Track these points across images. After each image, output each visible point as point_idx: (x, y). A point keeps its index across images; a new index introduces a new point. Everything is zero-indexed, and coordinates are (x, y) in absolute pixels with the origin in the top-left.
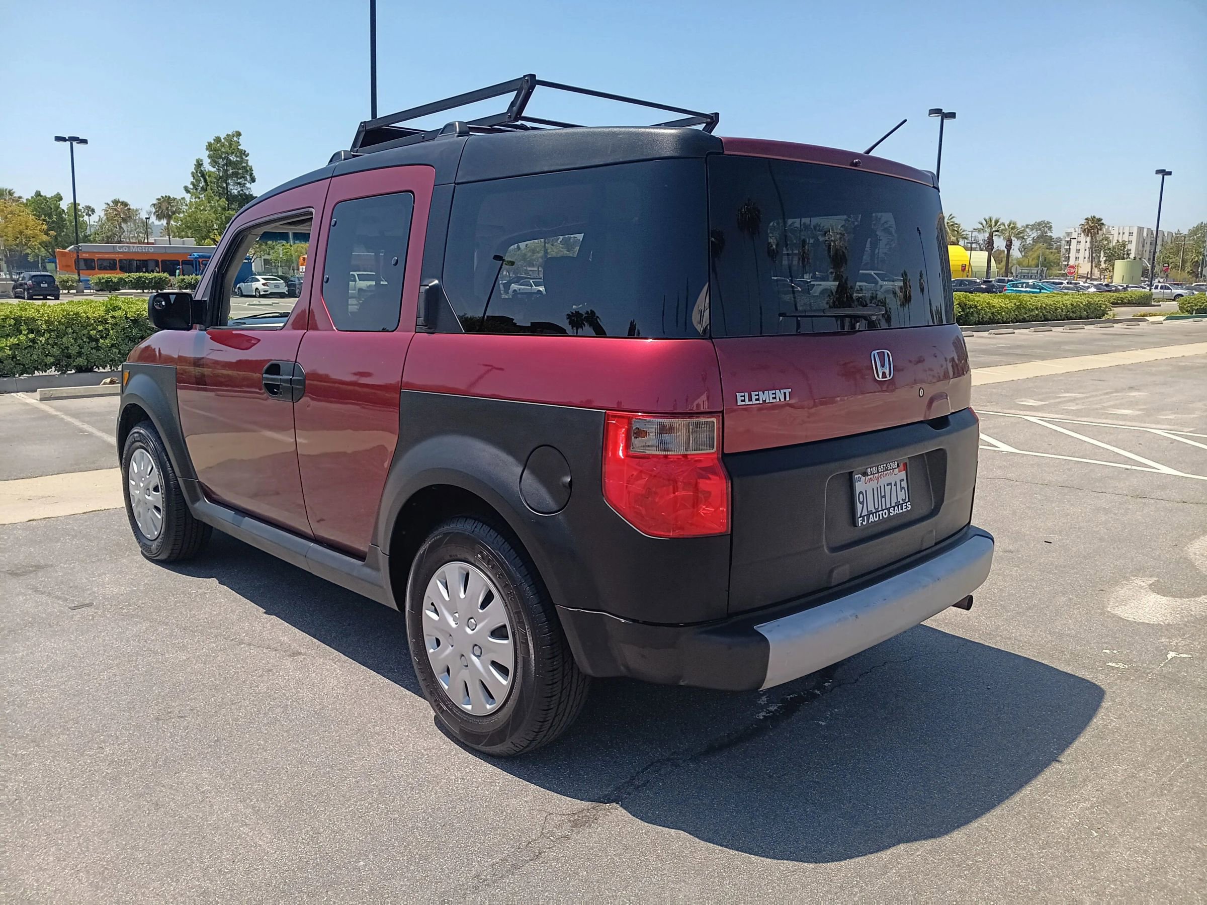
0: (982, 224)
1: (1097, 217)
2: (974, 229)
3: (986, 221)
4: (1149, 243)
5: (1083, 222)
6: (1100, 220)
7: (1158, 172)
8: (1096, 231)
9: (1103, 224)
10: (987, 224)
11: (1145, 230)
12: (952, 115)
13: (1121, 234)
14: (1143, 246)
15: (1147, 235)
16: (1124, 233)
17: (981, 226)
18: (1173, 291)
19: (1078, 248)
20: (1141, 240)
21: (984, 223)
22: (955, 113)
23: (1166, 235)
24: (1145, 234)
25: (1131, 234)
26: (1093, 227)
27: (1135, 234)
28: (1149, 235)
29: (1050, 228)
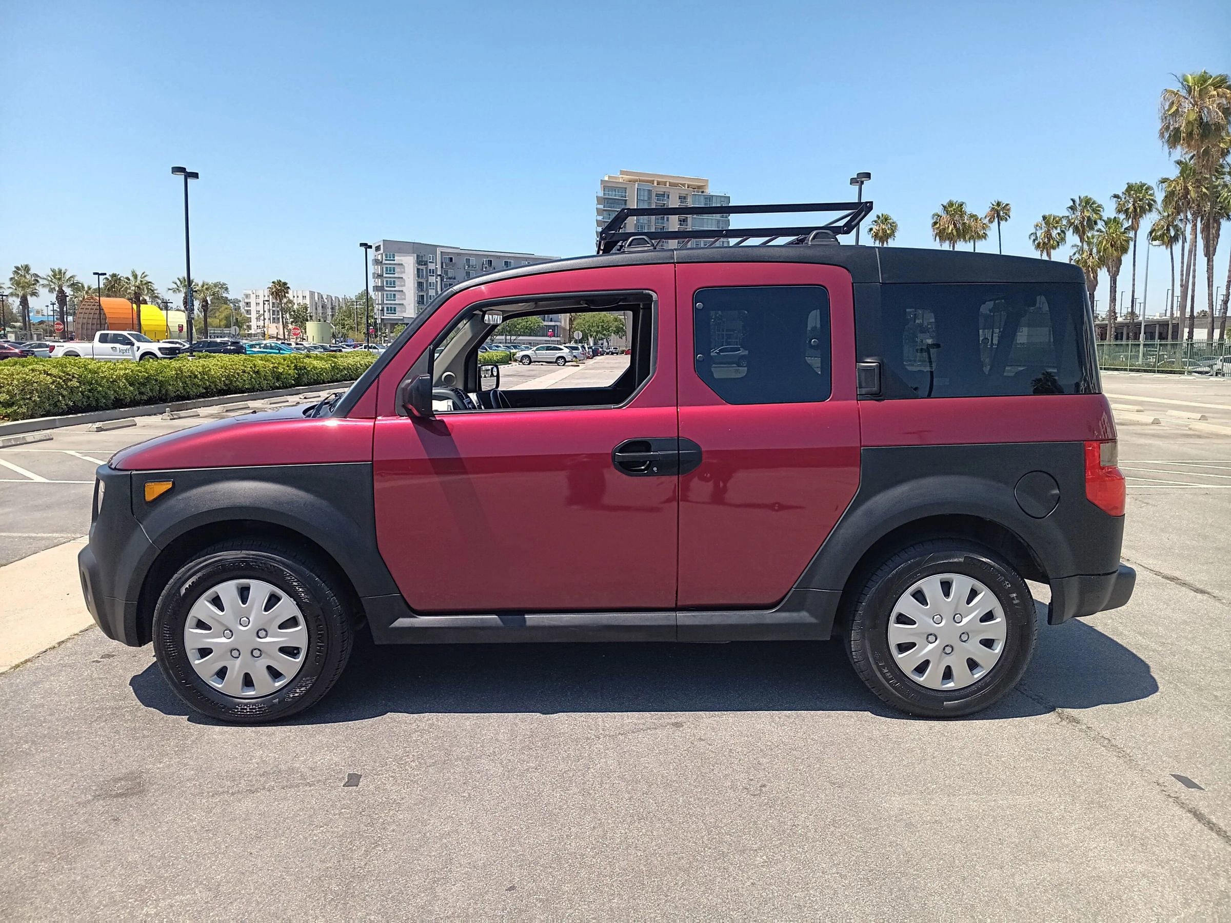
0: (176, 283)
1: (283, 281)
3: (180, 281)
4: (321, 307)
5: (271, 285)
6: (285, 284)
7: (362, 245)
8: (283, 294)
9: (288, 288)
10: (181, 283)
11: (316, 294)
12: (195, 175)
13: (296, 297)
14: (316, 309)
15: (318, 299)
16: (298, 297)
17: (175, 286)
19: (258, 310)
20: (314, 304)
21: (179, 283)
22: (197, 174)
23: (334, 299)
24: (316, 299)
25: (304, 297)
26: (280, 290)
27: (308, 298)
28: (320, 299)
29: (227, 289)
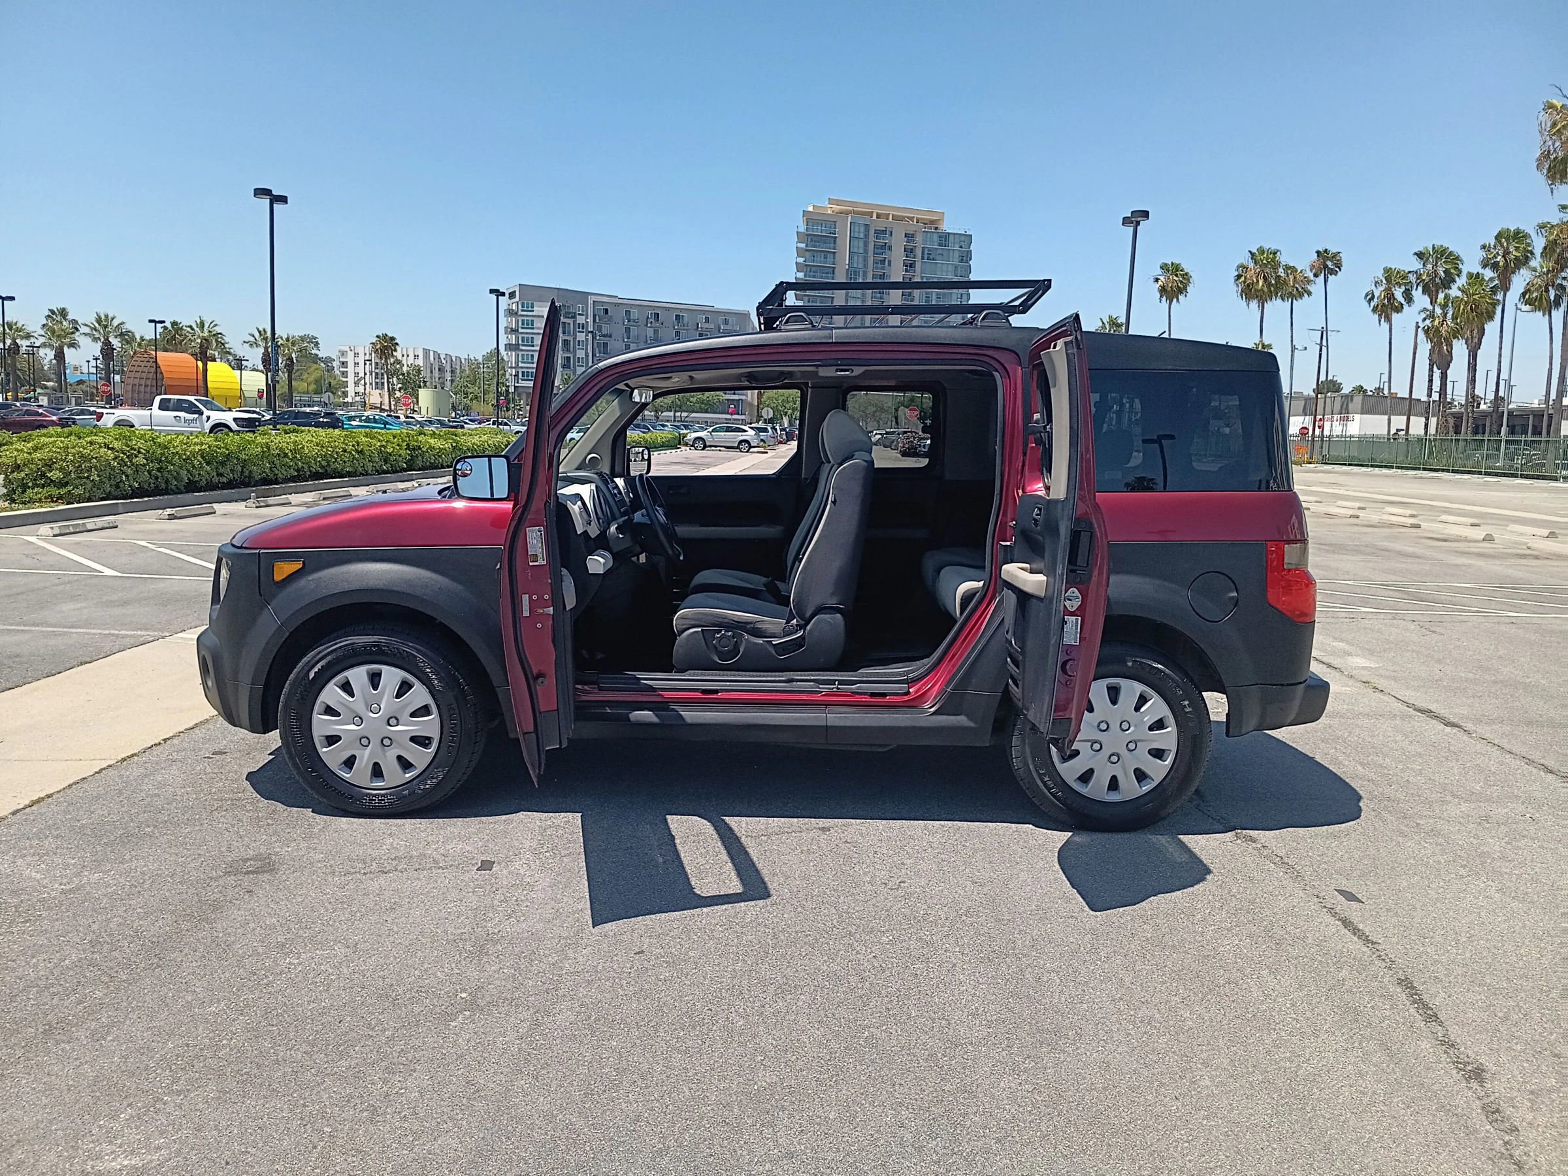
0: (253, 336)
1: (390, 335)
2: (244, 342)
3: (260, 332)
4: (437, 369)
5: (374, 340)
6: (393, 339)
7: (492, 291)
8: (390, 352)
9: (397, 344)
10: (261, 335)
11: (432, 353)
12: (283, 199)
13: (405, 356)
14: (432, 372)
15: (434, 359)
16: (408, 356)
17: (252, 339)
18: (513, 427)
19: (356, 371)
20: (428, 365)
21: (257, 335)
22: (286, 198)
23: (454, 360)
24: (432, 358)
25: (416, 357)
26: (386, 346)
27: (421, 357)
28: (437, 359)
29: (317, 344)
